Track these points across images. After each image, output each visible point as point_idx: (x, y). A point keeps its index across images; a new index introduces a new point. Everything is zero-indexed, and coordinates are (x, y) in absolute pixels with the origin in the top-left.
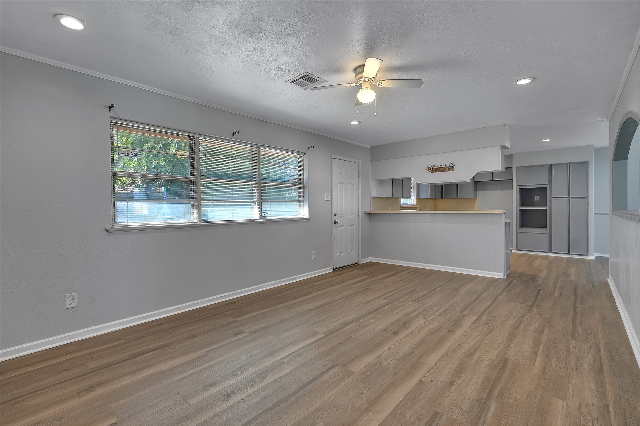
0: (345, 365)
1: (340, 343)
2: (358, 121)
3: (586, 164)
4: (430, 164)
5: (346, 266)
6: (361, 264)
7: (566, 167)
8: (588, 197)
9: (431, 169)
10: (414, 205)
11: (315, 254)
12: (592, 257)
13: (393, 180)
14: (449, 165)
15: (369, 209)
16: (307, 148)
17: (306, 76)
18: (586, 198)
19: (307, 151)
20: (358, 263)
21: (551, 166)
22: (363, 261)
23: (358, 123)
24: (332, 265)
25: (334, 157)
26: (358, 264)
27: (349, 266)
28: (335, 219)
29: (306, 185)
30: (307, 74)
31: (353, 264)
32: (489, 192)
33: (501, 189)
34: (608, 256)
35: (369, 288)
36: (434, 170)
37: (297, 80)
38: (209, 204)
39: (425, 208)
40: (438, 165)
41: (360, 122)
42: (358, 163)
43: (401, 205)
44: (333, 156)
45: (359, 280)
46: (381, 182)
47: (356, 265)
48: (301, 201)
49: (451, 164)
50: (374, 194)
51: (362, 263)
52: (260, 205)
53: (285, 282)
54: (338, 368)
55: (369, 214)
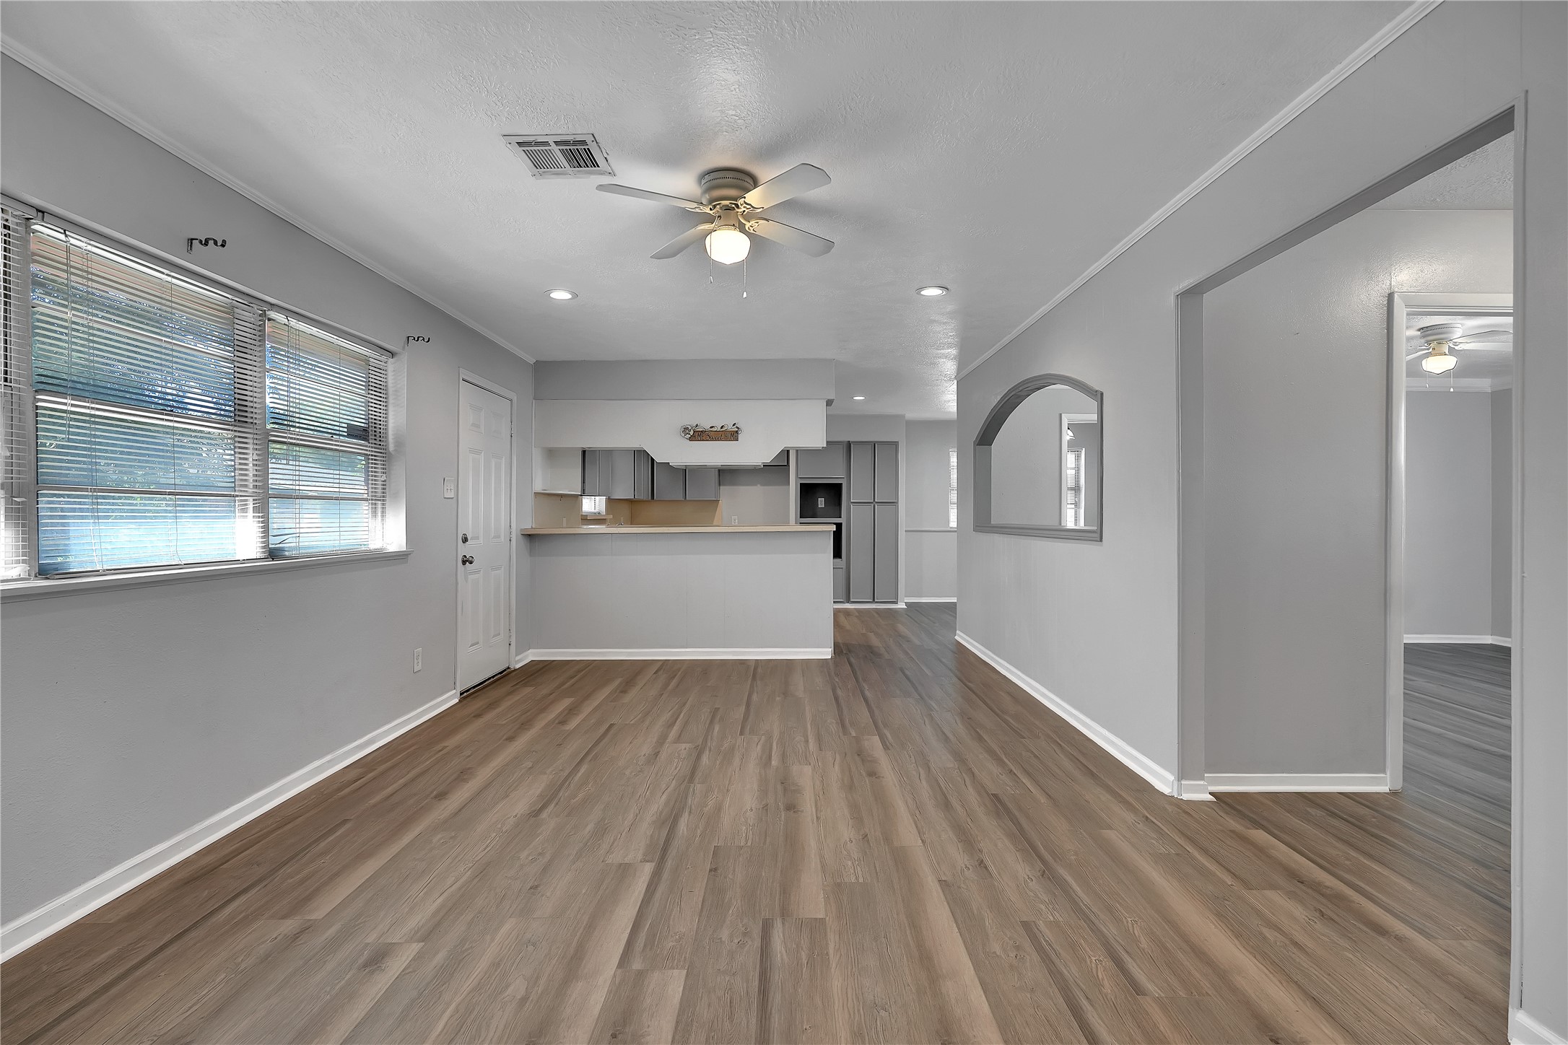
0: (785, 913)
1: (713, 870)
2: (572, 293)
3: (896, 444)
4: (691, 422)
5: (485, 681)
6: (515, 670)
7: (870, 448)
8: (897, 503)
9: (692, 433)
10: (599, 513)
11: (420, 658)
12: (902, 605)
13: (584, 452)
14: (730, 427)
15: (529, 524)
16: (405, 339)
17: (584, 142)
18: (895, 503)
19: (404, 348)
20: (509, 668)
21: (849, 444)
22: (520, 661)
23: (570, 296)
24: (458, 684)
25: (466, 378)
26: (508, 670)
27: (492, 680)
28: (464, 550)
29: (395, 450)
30: (589, 139)
31: (499, 673)
32: (742, 488)
33: (763, 485)
34: (954, 600)
35: (612, 725)
36: (698, 435)
37: (546, 144)
38: (63, 503)
39: (616, 522)
40: (705, 424)
41: (575, 296)
42: (511, 400)
43: (584, 514)
44: (465, 374)
45: (563, 710)
46: (552, 454)
47: (504, 675)
48: (378, 499)
49: (733, 425)
50: (539, 486)
51: (518, 666)
52: (262, 510)
53: (346, 759)
54: (778, 924)
55: (530, 537)
